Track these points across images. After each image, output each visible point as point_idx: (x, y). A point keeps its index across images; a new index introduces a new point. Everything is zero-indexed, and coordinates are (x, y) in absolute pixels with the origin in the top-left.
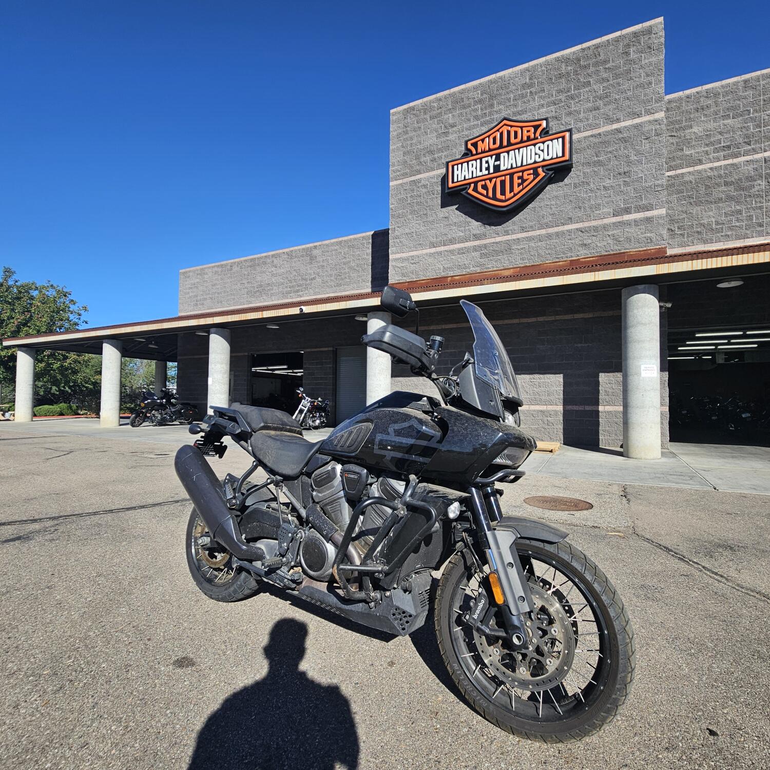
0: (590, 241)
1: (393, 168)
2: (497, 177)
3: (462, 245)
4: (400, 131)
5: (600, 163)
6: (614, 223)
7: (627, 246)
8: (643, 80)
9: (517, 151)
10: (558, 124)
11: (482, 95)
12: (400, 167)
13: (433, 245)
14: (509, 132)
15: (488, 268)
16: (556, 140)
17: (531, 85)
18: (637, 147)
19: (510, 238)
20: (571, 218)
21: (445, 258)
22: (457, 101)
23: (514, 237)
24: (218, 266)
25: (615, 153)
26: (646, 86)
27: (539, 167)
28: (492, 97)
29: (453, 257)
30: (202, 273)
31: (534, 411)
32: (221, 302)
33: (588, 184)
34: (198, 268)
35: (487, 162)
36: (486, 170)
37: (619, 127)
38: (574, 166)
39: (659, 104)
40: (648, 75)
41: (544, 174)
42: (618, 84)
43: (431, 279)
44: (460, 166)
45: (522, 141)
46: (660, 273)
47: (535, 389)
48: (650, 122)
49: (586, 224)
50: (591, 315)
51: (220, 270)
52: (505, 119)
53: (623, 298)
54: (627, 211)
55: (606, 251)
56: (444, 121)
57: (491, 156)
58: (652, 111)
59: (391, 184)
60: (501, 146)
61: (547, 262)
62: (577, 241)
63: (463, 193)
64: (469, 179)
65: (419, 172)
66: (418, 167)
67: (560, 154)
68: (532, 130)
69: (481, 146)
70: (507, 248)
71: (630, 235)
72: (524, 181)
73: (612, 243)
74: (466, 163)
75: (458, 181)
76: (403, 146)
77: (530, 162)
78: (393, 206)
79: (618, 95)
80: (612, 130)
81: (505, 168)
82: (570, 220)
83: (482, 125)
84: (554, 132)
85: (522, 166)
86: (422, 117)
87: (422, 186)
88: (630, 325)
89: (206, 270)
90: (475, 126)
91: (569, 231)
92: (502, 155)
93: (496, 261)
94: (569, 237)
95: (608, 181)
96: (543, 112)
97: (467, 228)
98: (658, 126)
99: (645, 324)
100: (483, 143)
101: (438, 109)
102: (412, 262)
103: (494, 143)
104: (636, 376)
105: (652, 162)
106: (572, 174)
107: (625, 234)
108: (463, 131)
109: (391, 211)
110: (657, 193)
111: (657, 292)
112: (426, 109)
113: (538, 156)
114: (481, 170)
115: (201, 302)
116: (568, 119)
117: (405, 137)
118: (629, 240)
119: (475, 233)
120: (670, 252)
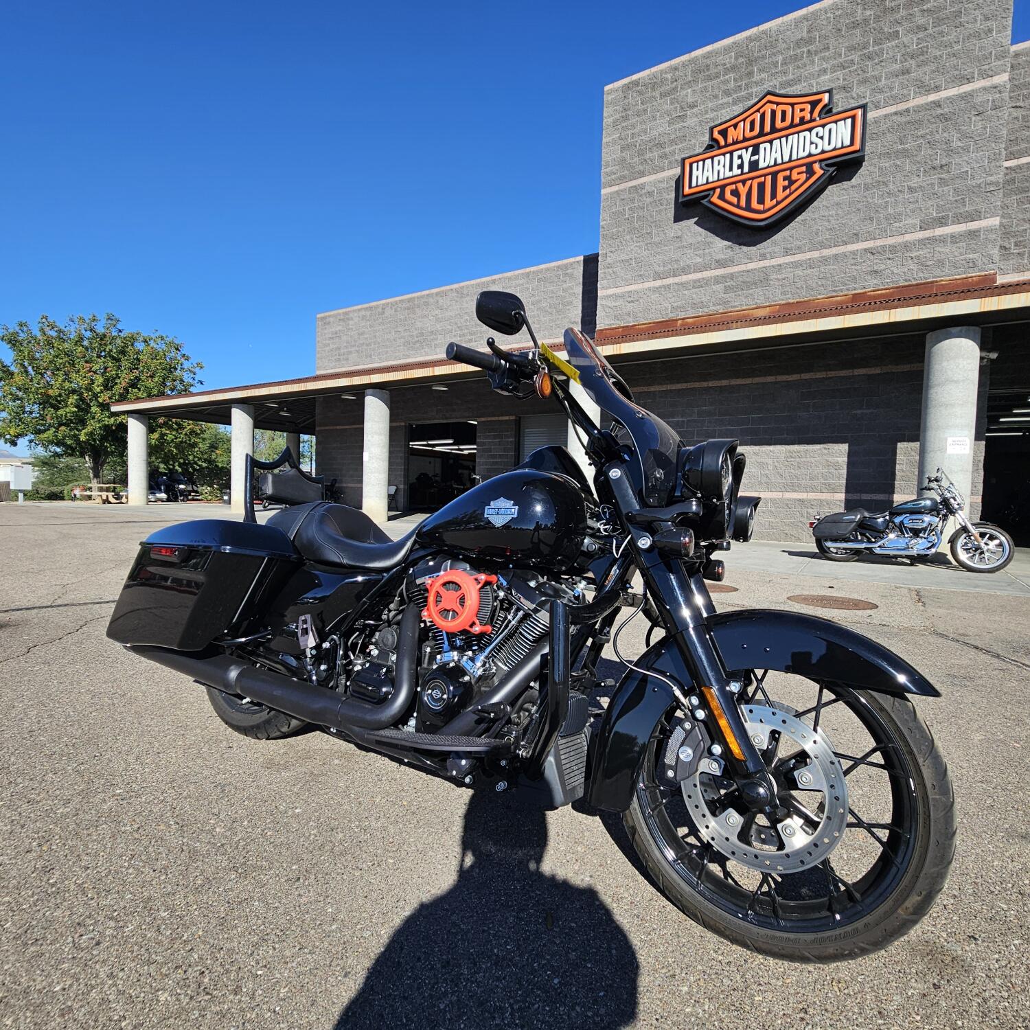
0: (883, 267)
1: (608, 170)
2: (752, 179)
3: (699, 276)
4: (618, 116)
5: (905, 153)
6: (921, 241)
7: (937, 272)
8: (980, 26)
9: (784, 140)
10: (847, 97)
11: (736, 59)
12: (617, 167)
13: (659, 276)
14: (773, 113)
15: (735, 307)
16: (843, 122)
17: (809, 41)
18: (963, 128)
19: (768, 265)
20: (856, 235)
21: (674, 294)
22: (701, 70)
23: (774, 262)
24: (366, 309)
25: (929, 137)
26: (983, 35)
27: (815, 162)
28: (750, 62)
29: (686, 292)
30: (345, 319)
31: (790, 500)
32: (371, 356)
33: (885, 184)
34: (341, 311)
35: (740, 157)
36: (738, 168)
37: (937, 98)
38: (866, 158)
39: (1002, 62)
40: (987, 19)
41: (822, 172)
42: (941, 33)
43: (654, 323)
44: (701, 163)
45: (792, 126)
46: (986, 310)
47: (793, 471)
48: (985, 89)
49: (879, 243)
50: (877, 371)
51: (368, 313)
52: (769, 93)
53: (927, 346)
54: (942, 222)
55: (906, 281)
56: (680, 99)
57: (747, 148)
58: (990, 73)
59: (603, 192)
60: (761, 134)
61: (819, 297)
62: (865, 268)
63: (704, 202)
64: (713, 182)
65: (643, 174)
66: (641, 168)
67: (847, 142)
68: (808, 107)
69: (732, 134)
70: (763, 279)
71: (943, 256)
72: (792, 182)
73: (915, 269)
74: (710, 160)
75: (697, 186)
76: (621, 139)
77: (802, 154)
78: (605, 222)
79: (940, 50)
80: (927, 104)
81: (766, 165)
82: (856, 237)
83: (735, 103)
84: (840, 109)
85: (790, 161)
86: (649, 94)
87: (645, 194)
88: (936, 383)
89: (351, 315)
90: (723, 106)
91: (854, 253)
92: (762, 146)
93: (747, 297)
94: (853, 262)
95: (916, 179)
96: (825, 81)
97: (707, 251)
98: (998, 96)
99: (956, 382)
100: (735, 129)
101: (672, 83)
102: (629, 299)
103: (752, 129)
104: (938, 452)
105: (984, 148)
106: (862, 171)
107: (936, 256)
108: (706, 112)
109: (601, 230)
110: (989, 194)
111: (978, 336)
112: (654, 84)
113: (814, 146)
114: (731, 169)
115: (345, 357)
116: (862, 89)
117: (624, 125)
118: (941, 263)
119: (718, 257)
120: (1001, 280)
